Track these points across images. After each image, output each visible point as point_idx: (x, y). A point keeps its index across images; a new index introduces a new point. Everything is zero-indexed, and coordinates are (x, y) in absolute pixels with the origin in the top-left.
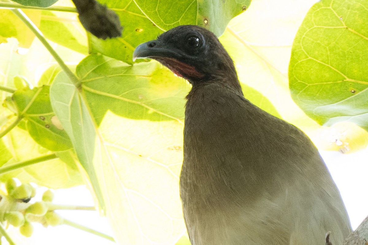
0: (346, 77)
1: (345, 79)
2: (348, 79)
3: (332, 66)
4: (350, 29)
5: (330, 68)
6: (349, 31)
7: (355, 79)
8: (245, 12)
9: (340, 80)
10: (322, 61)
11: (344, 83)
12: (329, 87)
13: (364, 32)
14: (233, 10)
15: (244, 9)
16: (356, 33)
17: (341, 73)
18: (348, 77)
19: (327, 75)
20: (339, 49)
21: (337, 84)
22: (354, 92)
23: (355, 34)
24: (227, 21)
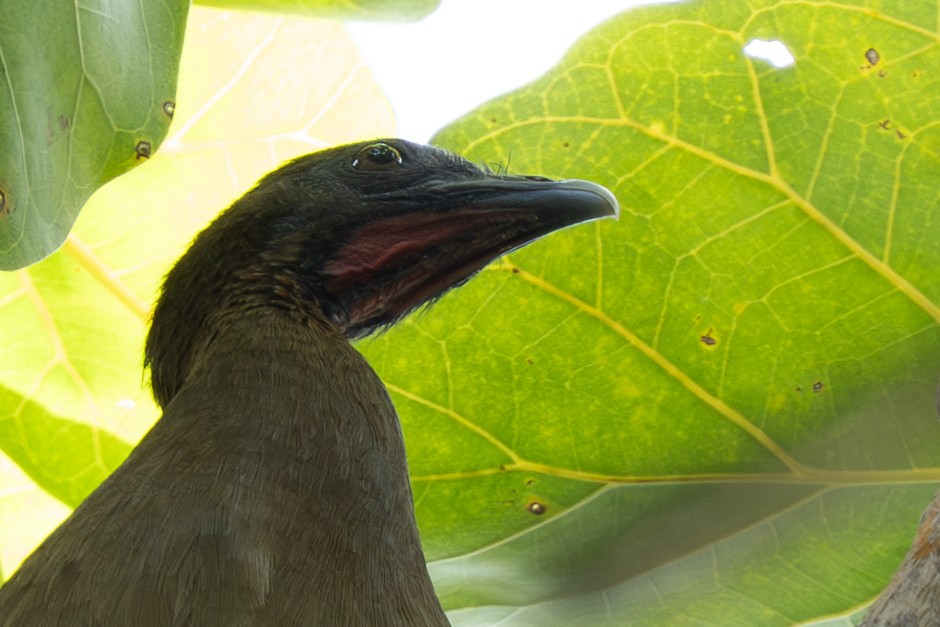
0: (512, 454)
1: (510, 461)
2: (520, 464)
3: (460, 412)
4: (526, 276)
5: (454, 421)
6: (525, 283)
7: (546, 462)
8: (146, 165)
9: (492, 466)
10: (424, 395)
11: (506, 476)
12: (447, 492)
13: (581, 285)
14: (102, 158)
15: (144, 153)
16: (550, 288)
17: (493, 440)
18: (523, 456)
19: (443, 448)
20: (486, 348)
21: (480, 480)
22: (541, 511)
23: (546, 294)
24: (79, 198)
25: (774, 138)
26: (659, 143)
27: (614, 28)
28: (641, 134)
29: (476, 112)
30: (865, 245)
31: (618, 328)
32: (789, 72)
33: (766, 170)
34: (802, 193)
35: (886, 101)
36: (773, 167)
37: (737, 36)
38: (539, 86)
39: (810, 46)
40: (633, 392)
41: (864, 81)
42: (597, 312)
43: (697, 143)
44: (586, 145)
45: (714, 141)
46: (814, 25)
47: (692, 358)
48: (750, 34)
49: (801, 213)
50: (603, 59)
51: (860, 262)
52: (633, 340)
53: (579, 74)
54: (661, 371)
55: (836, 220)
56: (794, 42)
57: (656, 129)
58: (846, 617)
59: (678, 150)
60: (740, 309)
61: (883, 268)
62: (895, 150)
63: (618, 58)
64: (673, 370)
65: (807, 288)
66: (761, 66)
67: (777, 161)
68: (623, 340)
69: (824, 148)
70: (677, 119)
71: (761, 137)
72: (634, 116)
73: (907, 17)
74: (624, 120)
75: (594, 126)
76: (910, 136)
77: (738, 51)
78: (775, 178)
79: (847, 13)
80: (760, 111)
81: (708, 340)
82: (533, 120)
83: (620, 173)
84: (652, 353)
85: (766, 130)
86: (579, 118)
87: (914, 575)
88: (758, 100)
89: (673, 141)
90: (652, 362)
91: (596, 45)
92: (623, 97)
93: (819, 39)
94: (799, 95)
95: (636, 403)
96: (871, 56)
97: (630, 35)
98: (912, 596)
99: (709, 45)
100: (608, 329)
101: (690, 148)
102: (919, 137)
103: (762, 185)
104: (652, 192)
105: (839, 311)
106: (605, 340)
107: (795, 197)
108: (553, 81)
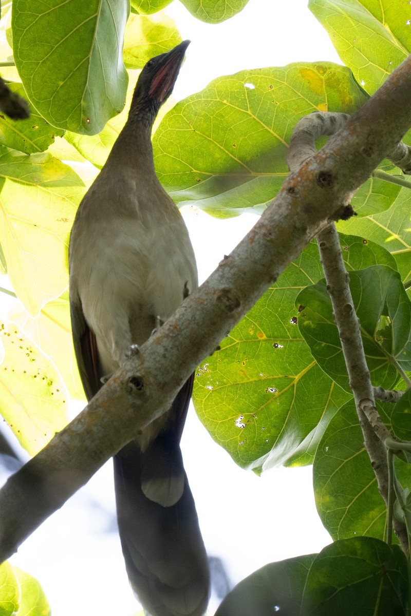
0: (193, 169)
2: (194, 171)
3: (182, 160)
4: (197, 132)
5: (181, 162)
6: (196, 133)
7: (200, 170)
8: (120, 115)
9: (188, 171)
10: (174, 156)
11: (191, 173)
12: (179, 176)
14: (111, 114)
16: (202, 134)
17: (189, 166)
18: (195, 169)
19: (178, 167)
20: (188, 147)
21: (186, 174)
22: (199, 181)
23: (200, 135)
24: (105, 122)
25: (249, 104)
26: (225, 104)
27: (217, 80)
28: (222, 102)
29: (188, 98)
30: (268, 126)
31: (215, 143)
32: (254, 90)
33: (248, 110)
34: (255, 115)
35: (274, 96)
36: (249, 110)
37: (243, 82)
38: (201, 92)
39: (258, 85)
40: (218, 156)
41: (269, 92)
42: (211, 139)
43: (233, 105)
44: (210, 105)
45: (237, 104)
46: (259, 80)
47: (231, 149)
48: (245, 82)
49: (254, 119)
50: (215, 87)
51: (266, 129)
52: (218, 145)
53: (209, 90)
54: (224, 152)
55: (262, 121)
56: (255, 84)
57: (225, 102)
58: (265, 204)
59: (229, 106)
60: (241, 139)
61: (271, 131)
62: (275, 106)
63: (218, 86)
64: (227, 152)
65: (255, 135)
66: (248, 89)
67: (250, 108)
68: (216, 145)
69: (260, 106)
70: (229, 100)
71: (247, 103)
72: (220, 99)
73: (279, 79)
74: (218, 100)
75: (211, 101)
76: (278, 104)
77: (243, 86)
78: (249, 112)
79: (266, 78)
80: (247, 98)
81: (234, 146)
82: (200, 99)
83: (217, 110)
84: (222, 148)
85: (248, 102)
86: (209, 99)
87: (281, 195)
88: (246, 96)
89: (228, 104)
90: (223, 150)
91: (213, 84)
92: (218, 95)
93: (260, 83)
94: (255, 95)
95: (219, 158)
96: (271, 87)
97: (220, 82)
98: (281, 200)
99: (237, 84)
100: (213, 143)
101: (232, 106)
102: (280, 104)
103: (246, 113)
104: (223, 114)
105: (262, 140)
106: (213, 145)
107: (253, 116)
108: (204, 91)
